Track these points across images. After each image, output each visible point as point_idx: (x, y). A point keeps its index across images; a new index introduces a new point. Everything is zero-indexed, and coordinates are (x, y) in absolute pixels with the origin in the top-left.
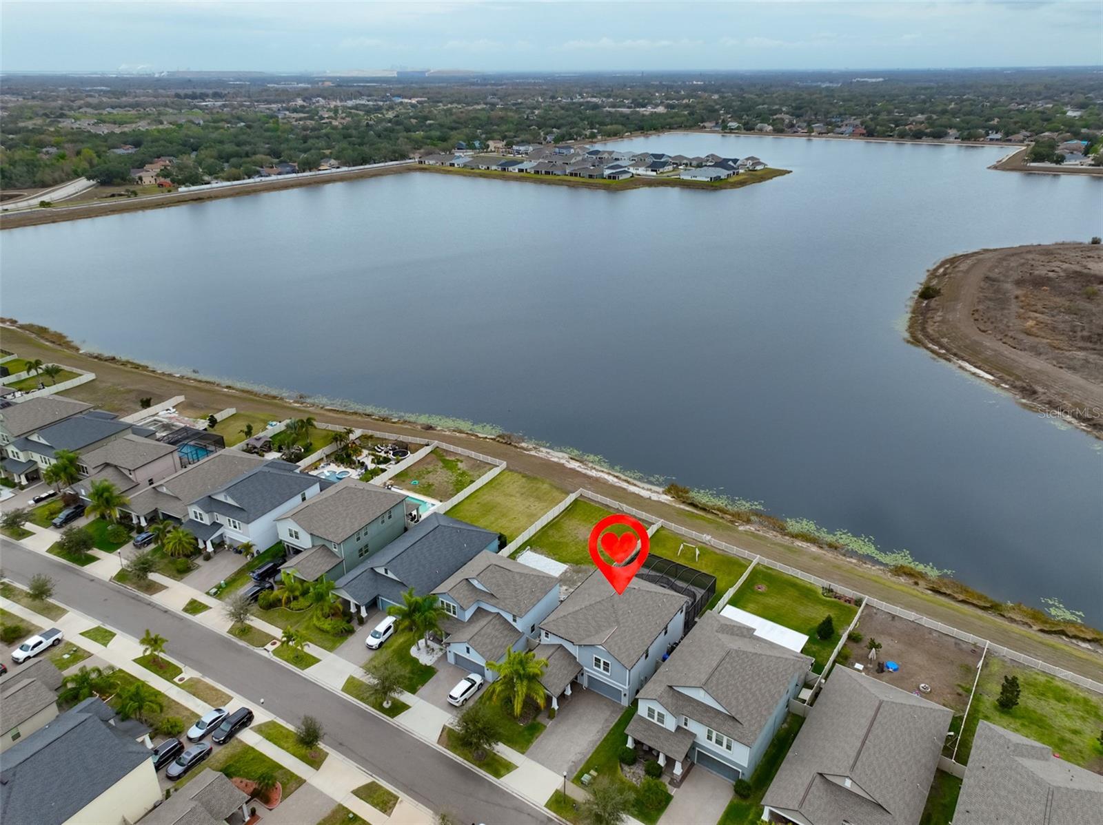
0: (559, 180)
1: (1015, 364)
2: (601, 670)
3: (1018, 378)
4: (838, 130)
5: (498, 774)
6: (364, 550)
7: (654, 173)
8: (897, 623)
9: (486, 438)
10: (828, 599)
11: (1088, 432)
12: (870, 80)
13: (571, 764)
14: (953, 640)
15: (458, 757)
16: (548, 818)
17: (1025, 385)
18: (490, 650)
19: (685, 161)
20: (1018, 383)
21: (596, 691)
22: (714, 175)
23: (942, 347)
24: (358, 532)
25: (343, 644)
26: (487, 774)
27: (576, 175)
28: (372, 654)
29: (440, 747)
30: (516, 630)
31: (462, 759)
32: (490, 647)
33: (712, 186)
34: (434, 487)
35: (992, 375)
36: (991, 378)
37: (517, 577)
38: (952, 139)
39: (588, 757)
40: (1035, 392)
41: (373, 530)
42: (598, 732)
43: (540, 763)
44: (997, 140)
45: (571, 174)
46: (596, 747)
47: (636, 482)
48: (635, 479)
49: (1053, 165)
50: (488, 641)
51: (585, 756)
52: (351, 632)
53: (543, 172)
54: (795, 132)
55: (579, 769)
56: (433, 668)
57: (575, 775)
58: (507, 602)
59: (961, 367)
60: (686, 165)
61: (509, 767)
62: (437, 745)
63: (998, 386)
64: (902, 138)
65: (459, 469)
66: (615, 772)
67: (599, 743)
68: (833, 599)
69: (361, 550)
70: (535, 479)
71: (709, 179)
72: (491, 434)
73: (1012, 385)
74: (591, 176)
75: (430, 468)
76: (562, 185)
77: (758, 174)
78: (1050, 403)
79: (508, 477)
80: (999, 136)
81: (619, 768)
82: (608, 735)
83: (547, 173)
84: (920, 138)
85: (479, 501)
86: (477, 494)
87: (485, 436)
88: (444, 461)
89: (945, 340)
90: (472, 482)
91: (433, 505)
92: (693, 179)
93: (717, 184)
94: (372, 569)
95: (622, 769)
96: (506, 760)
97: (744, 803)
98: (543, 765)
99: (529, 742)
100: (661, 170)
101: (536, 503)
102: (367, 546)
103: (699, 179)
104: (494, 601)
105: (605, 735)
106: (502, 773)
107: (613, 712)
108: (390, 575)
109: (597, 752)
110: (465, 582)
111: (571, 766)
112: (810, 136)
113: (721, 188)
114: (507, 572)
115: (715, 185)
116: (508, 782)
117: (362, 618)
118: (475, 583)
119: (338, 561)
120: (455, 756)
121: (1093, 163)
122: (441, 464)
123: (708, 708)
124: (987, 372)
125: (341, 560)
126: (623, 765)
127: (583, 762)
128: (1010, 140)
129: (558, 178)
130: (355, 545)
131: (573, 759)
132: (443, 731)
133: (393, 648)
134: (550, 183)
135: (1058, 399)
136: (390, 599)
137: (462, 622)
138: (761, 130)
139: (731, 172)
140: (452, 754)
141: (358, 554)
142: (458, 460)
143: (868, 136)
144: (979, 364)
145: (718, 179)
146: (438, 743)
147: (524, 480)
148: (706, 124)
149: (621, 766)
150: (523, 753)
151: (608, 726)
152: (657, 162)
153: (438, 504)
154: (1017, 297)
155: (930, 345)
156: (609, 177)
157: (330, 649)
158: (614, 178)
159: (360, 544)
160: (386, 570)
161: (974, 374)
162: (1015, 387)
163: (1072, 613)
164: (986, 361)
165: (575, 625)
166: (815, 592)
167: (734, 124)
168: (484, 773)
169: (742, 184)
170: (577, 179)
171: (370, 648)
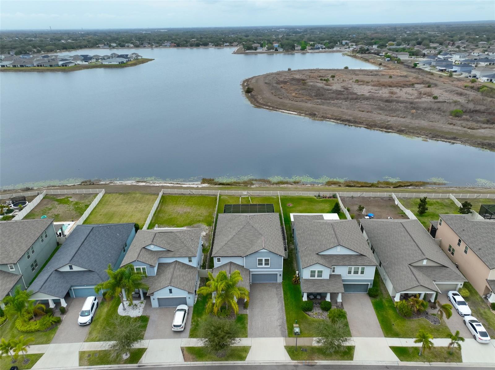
0: (31, 69)
1: (302, 107)
2: (264, 266)
3: (306, 111)
4: (163, 45)
5: (242, 358)
6: (34, 265)
7: (87, 63)
8: (355, 199)
9: (74, 185)
10: (321, 199)
11: (341, 124)
12: (162, 31)
13: (279, 328)
14: (379, 198)
15: (206, 362)
16: (295, 366)
17: (310, 113)
18: (186, 285)
19: (101, 57)
20: (307, 113)
21: (258, 282)
22: (120, 61)
23: (270, 106)
24: (27, 252)
25: (57, 333)
26: (234, 362)
27: (41, 66)
28: (87, 329)
29: (189, 363)
30: (192, 267)
31: (211, 362)
32: (185, 283)
33: (121, 66)
34: (60, 216)
35: (296, 112)
36: (296, 113)
37: (178, 234)
38: (211, 46)
39: (285, 318)
40: (315, 114)
41: (37, 248)
42: (278, 303)
43: (261, 337)
44: (228, 45)
45: (38, 66)
46: (284, 311)
47: (183, 183)
48: (181, 182)
49: (254, 51)
50: (181, 280)
51: (283, 319)
52: (58, 322)
53: (19, 66)
54: (144, 47)
55: (286, 328)
56: (145, 316)
57: (287, 332)
58: (181, 251)
59: (282, 112)
60: (102, 59)
61: (246, 350)
62: (186, 363)
63: (300, 115)
64: (192, 46)
65: (72, 202)
66: (306, 318)
67: (284, 308)
68: (323, 199)
69: (32, 265)
70: (129, 193)
71: (118, 63)
72: (76, 183)
73: (305, 114)
74: (51, 66)
75: (49, 206)
76: (35, 71)
77: (139, 61)
78: (322, 117)
79: (110, 197)
80: (228, 44)
81: (307, 315)
82: (285, 301)
83: (22, 66)
84: (199, 46)
85: (100, 214)
86: (95, 211)
87: (73, 184)
88: (57, 200)
89: (269, 104)
90: (87, 206)
91: (69, 225)
92: (110, 63)
93: (123, 65)
94: (56, 270)
95: (309, 315)
96: (240, 347)
97: (377, 300)
98: (264, 337)
99: (245, 328)
100: (90, 61)
101: (139, 204)
102: (35, 261)
103: (112, 63)
104: (171, 254)
105: (284, 302)
106: (244, 355)
107: (277, 288)
108: (76, 268)
109: (287, 313)
110: (144, 250)
111: (281, 328)
112: (152, 48)
113: (126, 67)
114: (170, 234)
115: (122, 65)
116: (252, 358)
117: (64, 308)
118: (152, 248)
119: (18, 278)
120: (204, 362)
121: (267, 49)
122: (56, 203)
123: (344, 257)
124: (293, 112)
125: (20, 276)
126: (307, 313)
127: (285, 323)
128: (232, 45)
129: (30, 68)
130: (28, 262)
131: (278, 324)
132: (183, 352)
133: (102, 318)
134: (25, 71)
135: (325, 115)
136: (84, 285)
137: (153, 277)
138: (128, 47)
139: (127, 60)
140: (201, 363)
141: (30, 269)
142: (68, 197)
143: (177, 46)
144: (288, 109)
145: (122, 62)
146: (185, 360)
147: (122, 196)
148: (100, 45)
149: (307, 314)
150: (246, 337)
151: (281, 297)
152: (86, 58)
153: (72, 223)
154: (281, 87)
155: (265, 107)
156: (63, 65)
157: (48, 342)
158: (66, 66)
159: (30, 261)
160: (71, 267)
161: (289, 113)
162: (307, 114)
163: (396, 179)
164: (290, 107)
165: (236, 246)
166: (314, 199)
167: (114, 45)
168: (232, 362)
169: (135, 64)
170: (43, 68)
171: (84, 325)
